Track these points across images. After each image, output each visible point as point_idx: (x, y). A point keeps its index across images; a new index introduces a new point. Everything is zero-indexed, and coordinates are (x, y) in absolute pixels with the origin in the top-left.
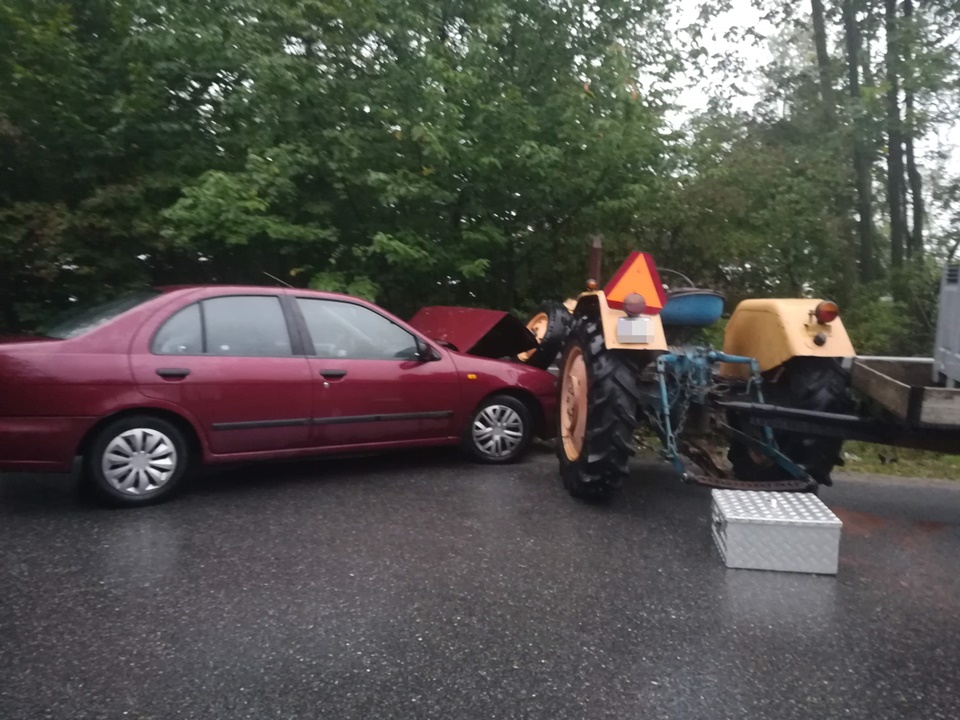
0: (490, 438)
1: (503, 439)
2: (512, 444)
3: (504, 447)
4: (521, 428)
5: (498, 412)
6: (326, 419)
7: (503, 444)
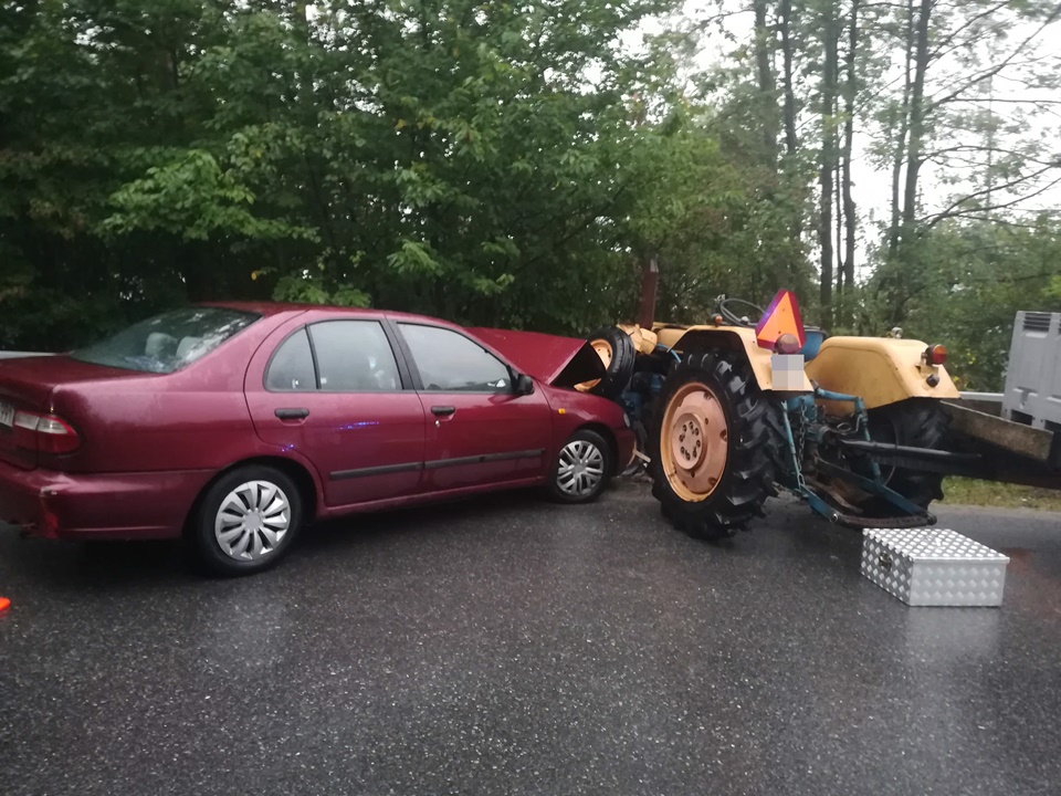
0: (571, 477)
1: (584, 477)
2: (592, 482)
3: (585, 485)
4: (602, 466)
5: (581, 448)
6: (434, 462)
7: (584, 482)
